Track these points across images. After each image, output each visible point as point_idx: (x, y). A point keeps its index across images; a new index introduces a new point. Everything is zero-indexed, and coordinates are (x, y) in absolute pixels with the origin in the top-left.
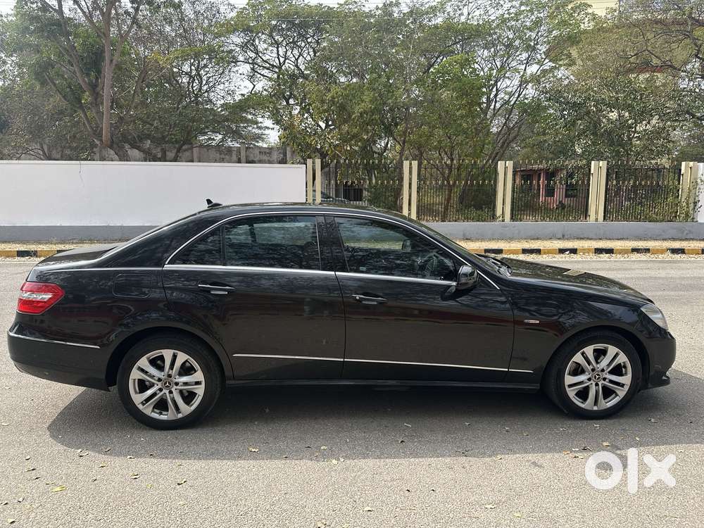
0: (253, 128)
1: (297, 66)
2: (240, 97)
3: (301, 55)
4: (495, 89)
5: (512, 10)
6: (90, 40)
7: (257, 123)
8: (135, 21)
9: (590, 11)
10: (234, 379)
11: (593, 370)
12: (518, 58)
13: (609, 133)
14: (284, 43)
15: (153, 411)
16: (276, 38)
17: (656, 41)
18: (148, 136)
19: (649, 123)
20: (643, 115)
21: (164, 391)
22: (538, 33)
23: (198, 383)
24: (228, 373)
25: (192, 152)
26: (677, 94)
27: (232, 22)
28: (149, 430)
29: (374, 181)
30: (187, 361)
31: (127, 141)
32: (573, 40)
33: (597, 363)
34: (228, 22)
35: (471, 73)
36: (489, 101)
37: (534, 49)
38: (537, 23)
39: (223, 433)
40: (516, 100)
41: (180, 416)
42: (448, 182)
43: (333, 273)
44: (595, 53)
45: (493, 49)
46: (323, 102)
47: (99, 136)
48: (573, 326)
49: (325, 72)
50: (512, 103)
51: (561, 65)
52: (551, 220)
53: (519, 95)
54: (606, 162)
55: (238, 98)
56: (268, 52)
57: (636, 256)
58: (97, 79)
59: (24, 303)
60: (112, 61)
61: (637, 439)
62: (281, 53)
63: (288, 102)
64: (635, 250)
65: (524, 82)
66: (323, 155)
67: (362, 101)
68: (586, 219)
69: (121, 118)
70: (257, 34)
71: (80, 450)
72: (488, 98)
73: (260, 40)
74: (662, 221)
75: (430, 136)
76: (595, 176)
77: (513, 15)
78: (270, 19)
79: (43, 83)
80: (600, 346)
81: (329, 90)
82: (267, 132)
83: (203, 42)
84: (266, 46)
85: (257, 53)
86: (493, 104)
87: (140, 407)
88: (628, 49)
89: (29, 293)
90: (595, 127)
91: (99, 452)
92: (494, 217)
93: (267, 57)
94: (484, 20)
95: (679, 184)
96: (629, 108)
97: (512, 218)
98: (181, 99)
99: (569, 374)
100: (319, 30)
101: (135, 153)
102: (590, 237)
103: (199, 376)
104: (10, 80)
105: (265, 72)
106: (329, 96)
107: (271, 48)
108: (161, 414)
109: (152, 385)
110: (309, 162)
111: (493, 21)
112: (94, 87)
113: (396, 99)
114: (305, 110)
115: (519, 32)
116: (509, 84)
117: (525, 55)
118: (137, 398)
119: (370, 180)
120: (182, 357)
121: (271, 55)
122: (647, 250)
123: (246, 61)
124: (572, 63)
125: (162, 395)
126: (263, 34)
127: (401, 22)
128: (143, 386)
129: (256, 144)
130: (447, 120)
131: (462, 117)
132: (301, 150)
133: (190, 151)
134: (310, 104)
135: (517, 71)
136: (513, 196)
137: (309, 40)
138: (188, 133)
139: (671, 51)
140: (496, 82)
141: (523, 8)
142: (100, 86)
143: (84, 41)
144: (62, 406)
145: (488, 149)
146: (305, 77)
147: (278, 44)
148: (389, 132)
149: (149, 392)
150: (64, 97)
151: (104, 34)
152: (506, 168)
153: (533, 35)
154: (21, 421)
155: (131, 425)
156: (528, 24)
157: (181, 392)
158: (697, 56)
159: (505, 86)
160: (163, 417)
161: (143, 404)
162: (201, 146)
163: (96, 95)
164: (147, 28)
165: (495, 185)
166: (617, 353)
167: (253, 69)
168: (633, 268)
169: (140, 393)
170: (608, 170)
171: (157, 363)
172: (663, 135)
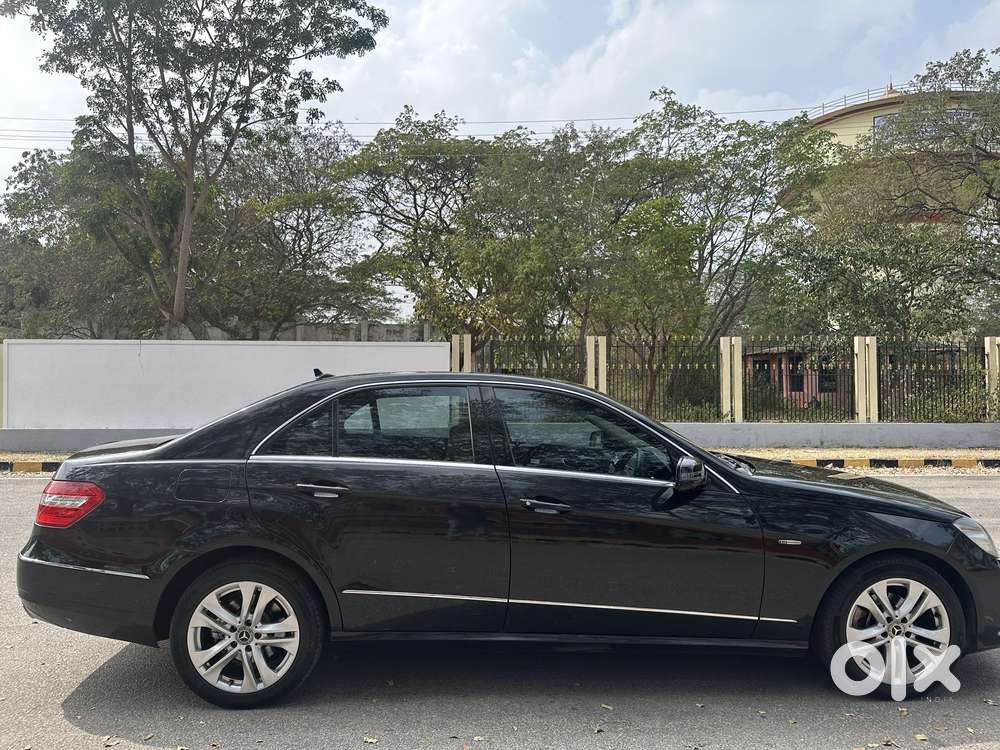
0: (380, 301)
1: (440, 218)
2: (363, 259)
3: (445, 204)
4: (710, 244)
5: (729, 142)
6: (167, 182)
7: (384, 294)
8: (227, 157)
9: (834, 140)
10: (343, 629)
11: (889, 619)
12: (739, 204)
13: (875, 299)
14: (424, 189)
15: (220, 679)
16: (413, 182)
17: (930, 177)
18: (236, 311)
19: (931, 285)
20: (922, 273)
21: (239, 647)
22: (765, 170)
23: (289, 635)
24: (334, 621)
25: (295, 332)
26: (968, 246)
27: (355, 162)
28: (214, 709)
29: (545, 365)
30: (274, 600)
31: (207, 317)
32: (814, 179)
33: (895, 609)
34: (349, 161)
35: (676, 221)
36: (702, 261)
37: (761, 191)
38: (764, 158)
39: (324, 716)
40: (740, 260)
41: (260, 686)
42: (650, 367)
43: (492, 467)
44: (845, 193)
45: (704, 193)
46: (475, 260)
47: (169, 306)
48: (853, 550)
49: (478, 223)
50: (735, 263)
51: (799, 213)
52: (801, 420)
53: (744, 252)
54: (875, 338)
55: (359, 260)
56: (403, 201)
57: (931, 471)
58: (172, 231)
59: (46, 511)
60: (193, 208)
61: (970, 729)
62: (419, 202)
63: (427, 265)
64: (928, 462)
65: (750, 235)
66: (474, 331)
67: (528, 259)
68: (853, 419)
69: (201, 283)
70: (388, 177)
71: (107, 737)
72: (701, 256)
73: (391, 185)
74: (966, 421)
75: (623, 305)
76: (861, 357)
77: (730, 148)
78: (406, 159)
79: (100, 238)
80: (897, 581)
81: (483, 246)
82: (397, 306)
83: (317, 187)
84: (399, 193)
85: (387, 202)
86: (708, 265)
87: (202, 671)
88: (891, 188)
89: (55, 496)
90: (855, 291)
91: (135, 741)
92: (719, 416)
93: (401, 207)
94: (690, 155)
95: (984, 367)
96: (902, 265)
97: (746, 417)
98: (283, 261)
99: (853, 626)
100: (470, 172)
101: (217, 331)
102: (861, 445)
103: (291, 623)
104: (58, 238)
105: (398, 226)
106: (483, 252)
107: (406, 196)
108: (232, 683)
109: (222, 637)
110: (455, 338)
111: (703, 156)
112: (167, 243)
113: (574, 255)
114: (450, 272)
115: (739, 170)
116: (729, 238)
117: (749, 200)
118: (198, 658)
119: (540, 363)
120: (268, 594)
121: (405, 205)
122: (948, 463)
123: (372, 212)
124: (815, 208)
125: (236, 654)
126: (395, 177)
127: (580, 159)
128: (208, 639)
129: (383, 322)
130: (645, 285)
131: (666, 279)
132: (444, 325)
133: (292, 330)
134: (457, 264)
135: (740, 219)
136: (745, 391)
137: (457, 185)
138: (291, 305)
139: (951, 190)
140: (712, 235)
141: (743, 139)
142: (176, 240)
143: (158, 184)
144: (86, 673)
145: (705, 322)
146: (451, 232)
147: (415, 190)
148: (565, 300)
149: (216, 649)
150: (127, 256)
151: (186, 174)
152: (732, 346)
153: (760, 173)
154: (23, 695)
155: (186, 702)
156: (751, 159)
157: (263, 648)
158: (989, 196)
159: (723, 240)
160: (236, 689)
161: (207, 668)
162: (308, 324)
163: (170, 254)
164: (243, 170)
165: (718, 371)
166: (923, 593)
167: (381, 223)
168: (930, 486)
169: (203, 649)
170: (878, 349)
171: (232, 602)
172: (954, 302)
